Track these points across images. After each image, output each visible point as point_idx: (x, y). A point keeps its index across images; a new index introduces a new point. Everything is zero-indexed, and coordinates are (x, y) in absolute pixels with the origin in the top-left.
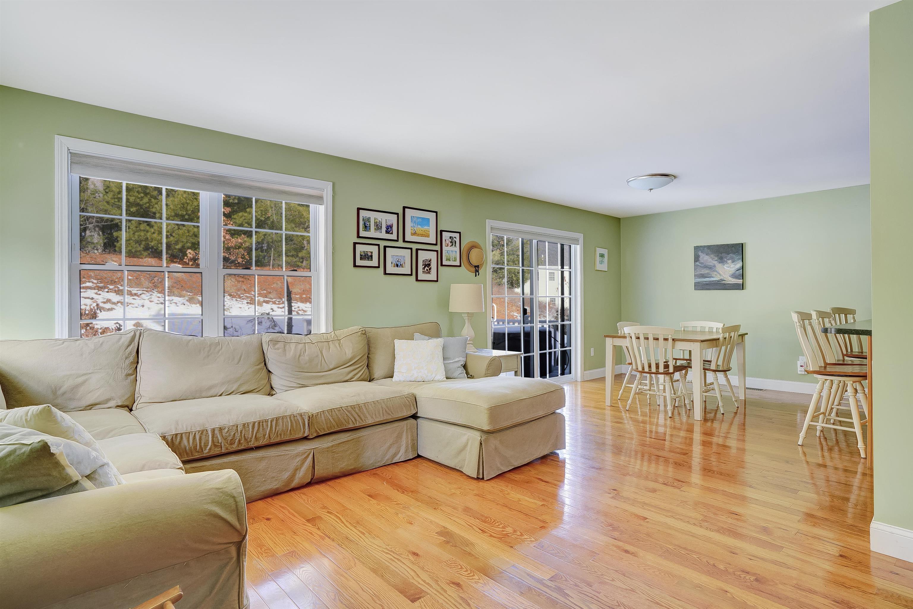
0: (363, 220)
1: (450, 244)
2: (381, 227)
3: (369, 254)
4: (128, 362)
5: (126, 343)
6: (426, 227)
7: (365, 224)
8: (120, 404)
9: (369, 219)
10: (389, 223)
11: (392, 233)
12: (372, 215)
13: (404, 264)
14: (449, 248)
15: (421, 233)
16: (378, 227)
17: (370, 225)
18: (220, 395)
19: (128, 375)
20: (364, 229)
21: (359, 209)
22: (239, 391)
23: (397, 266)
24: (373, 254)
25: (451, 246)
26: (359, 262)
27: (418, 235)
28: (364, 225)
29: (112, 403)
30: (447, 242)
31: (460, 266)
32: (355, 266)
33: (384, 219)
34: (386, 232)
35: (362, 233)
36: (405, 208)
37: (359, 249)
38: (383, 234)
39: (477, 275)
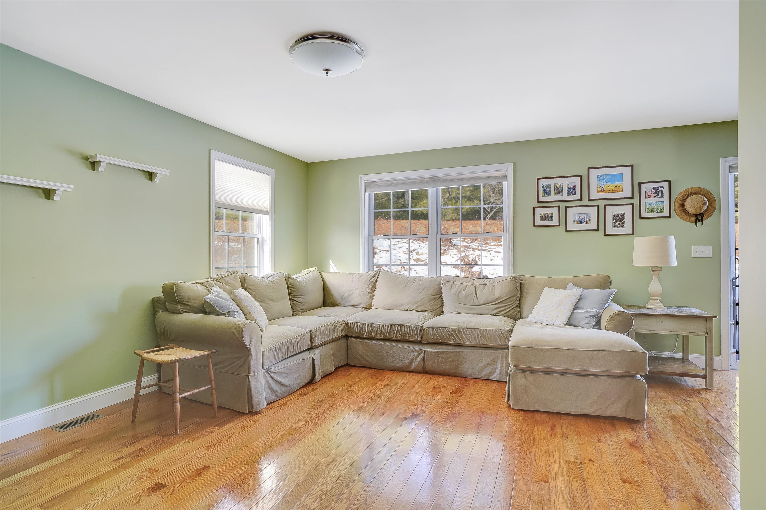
0: (543, 187)
1: (653, 195)
2: (562, 190)
3: (549, 215)
4: (370, 286)
5: (371, 277)
6: (618, 183)
7: (545, 190)
8: (364, 307)
9: (549, 186)
10: (571, 186)
11: (575, 194)
12: (552, 183)
13: (588, 221)
14: (652, 200)
15: (612, 189)
16: (559, 191)
17: (550, 190)
18: (407, 310)
19: (369, 293)
20: (544, 195)
21: (538, 179)
22: (418, 309)
23: (581, 223)
24: (553, 215)
25: (655, 197)
26: (538, 223)
27: (607, 192)
28: (543, 192)
29: (361, 306)
30: (649, 193)
31: (670, 216)
32: (535, 226)
33: (565, 183)
34: (568, 194)
35: (542, 199)
36: (589, 169)
37: (539, 212)
38: (565, 197)
39: (699, 224)
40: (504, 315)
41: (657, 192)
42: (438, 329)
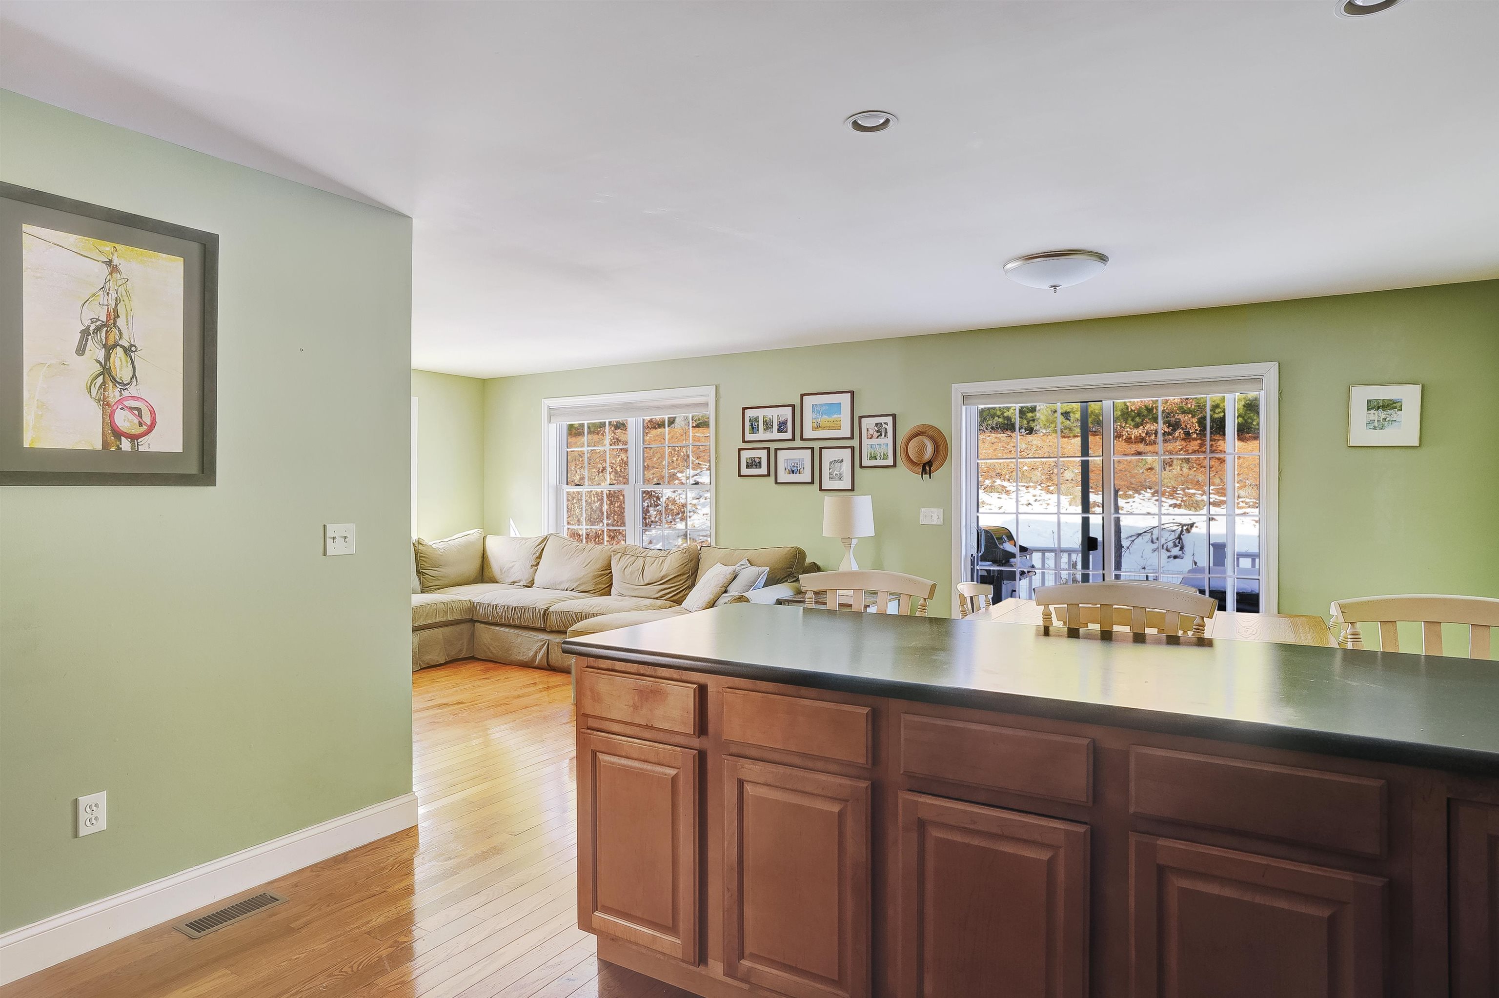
0: (750, 420)
1: (876, 435)
2: (772, 426)
3: (757, 460)
4: (535, 556)
5: (537, 544)
6: (835, 416)
7: (752, 425)
8: (525, 585)
9: (756, 419)
10: (782, 419)
11: (786, 432)
12: (760, 413)
13: (802, 470)
14: (874, 441)
15: (828, 424)
16: (768, 426)
17: (758, 425)
18: (567, 590)
19: (532, 566)
20: (751, 432)
21: (744, 409)
22: (578, 589)
23: (793, 472)
24: (762, 460)
25: (878, 437)
26: (745, 471)
27: (824, 428)
28: (750, 427)
29: (521, 584)
30: (871, 432)
31: (895, 465)
32: (740, 475)
33: (775, 415)
34: (780, 431)
35: (749, 437)
36: (802, 395)
37: (745, 455)
38: (776, 435)
39: (926, 476)
40: (668, 600)
41: (880, 431)
42: (561, 613)
